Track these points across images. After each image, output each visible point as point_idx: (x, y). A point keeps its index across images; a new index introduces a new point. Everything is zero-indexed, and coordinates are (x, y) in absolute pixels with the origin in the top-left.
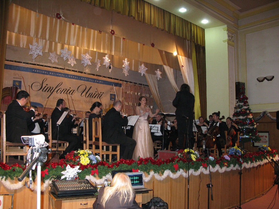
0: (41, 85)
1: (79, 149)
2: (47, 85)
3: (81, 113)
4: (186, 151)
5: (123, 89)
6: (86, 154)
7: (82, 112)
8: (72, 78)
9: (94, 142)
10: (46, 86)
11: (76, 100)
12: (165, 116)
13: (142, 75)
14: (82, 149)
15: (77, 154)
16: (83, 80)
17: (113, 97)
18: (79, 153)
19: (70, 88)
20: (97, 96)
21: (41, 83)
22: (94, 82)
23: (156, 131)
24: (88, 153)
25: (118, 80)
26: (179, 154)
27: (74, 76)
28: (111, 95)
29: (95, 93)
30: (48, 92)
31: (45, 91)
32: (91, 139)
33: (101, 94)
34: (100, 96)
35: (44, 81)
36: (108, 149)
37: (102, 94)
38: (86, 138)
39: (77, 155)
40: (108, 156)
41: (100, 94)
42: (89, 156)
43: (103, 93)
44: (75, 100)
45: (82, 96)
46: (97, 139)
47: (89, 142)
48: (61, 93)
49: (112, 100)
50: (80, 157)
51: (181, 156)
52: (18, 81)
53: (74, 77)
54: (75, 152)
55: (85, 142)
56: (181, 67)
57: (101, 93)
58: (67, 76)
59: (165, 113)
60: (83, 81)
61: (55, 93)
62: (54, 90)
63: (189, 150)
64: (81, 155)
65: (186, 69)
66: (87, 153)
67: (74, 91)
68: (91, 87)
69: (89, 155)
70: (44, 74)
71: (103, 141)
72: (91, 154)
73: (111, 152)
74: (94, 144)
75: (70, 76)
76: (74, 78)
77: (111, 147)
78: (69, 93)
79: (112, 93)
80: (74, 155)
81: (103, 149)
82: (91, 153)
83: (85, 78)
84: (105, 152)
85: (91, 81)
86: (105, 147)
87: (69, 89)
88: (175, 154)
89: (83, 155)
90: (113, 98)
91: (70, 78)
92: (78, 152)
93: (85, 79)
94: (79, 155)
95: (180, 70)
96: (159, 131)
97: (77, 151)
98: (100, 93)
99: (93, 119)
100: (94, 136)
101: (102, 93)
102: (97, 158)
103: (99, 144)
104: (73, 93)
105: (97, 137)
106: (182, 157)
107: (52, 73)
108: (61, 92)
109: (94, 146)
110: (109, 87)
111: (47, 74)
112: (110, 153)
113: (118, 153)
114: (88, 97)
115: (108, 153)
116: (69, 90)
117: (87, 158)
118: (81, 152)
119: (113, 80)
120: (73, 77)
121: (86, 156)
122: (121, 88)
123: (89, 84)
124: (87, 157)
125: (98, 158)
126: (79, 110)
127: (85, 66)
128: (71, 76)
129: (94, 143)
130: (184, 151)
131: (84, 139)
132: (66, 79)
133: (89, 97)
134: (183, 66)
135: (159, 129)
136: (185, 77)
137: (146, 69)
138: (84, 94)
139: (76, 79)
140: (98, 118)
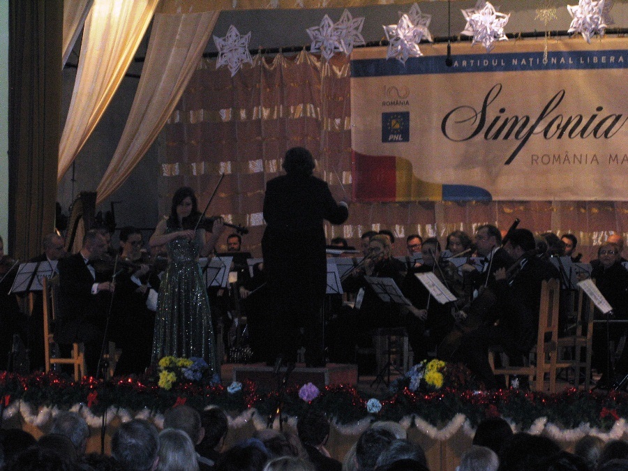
0: (479, 116)
2: (502, 111)
8: (607, 65)
10: (497, 119)
11: (625, 159)
19: (599, 109)
21: (479, 109)
27: (617, 52)
30: (506, 137)
31: (496, 136)
35: (490, 99)
44: (621, 158)
48: (560, 136)
52: (397, 114)
58: (585, 60)
61: (537, 138)
62: (533, 128)
67: (618, 118)
70: (490, 69)
75: (595, 60)
76: (617, 65)
78: (596, 131)
87: (596, 112)
91: (597, 65)
104: (613, 130)
107: (520, 61)
108: (559, 131)
111: (499, 68)
116: (595, 116)
120: (608, 59)
128: (599, 59)
132: (581, 73)
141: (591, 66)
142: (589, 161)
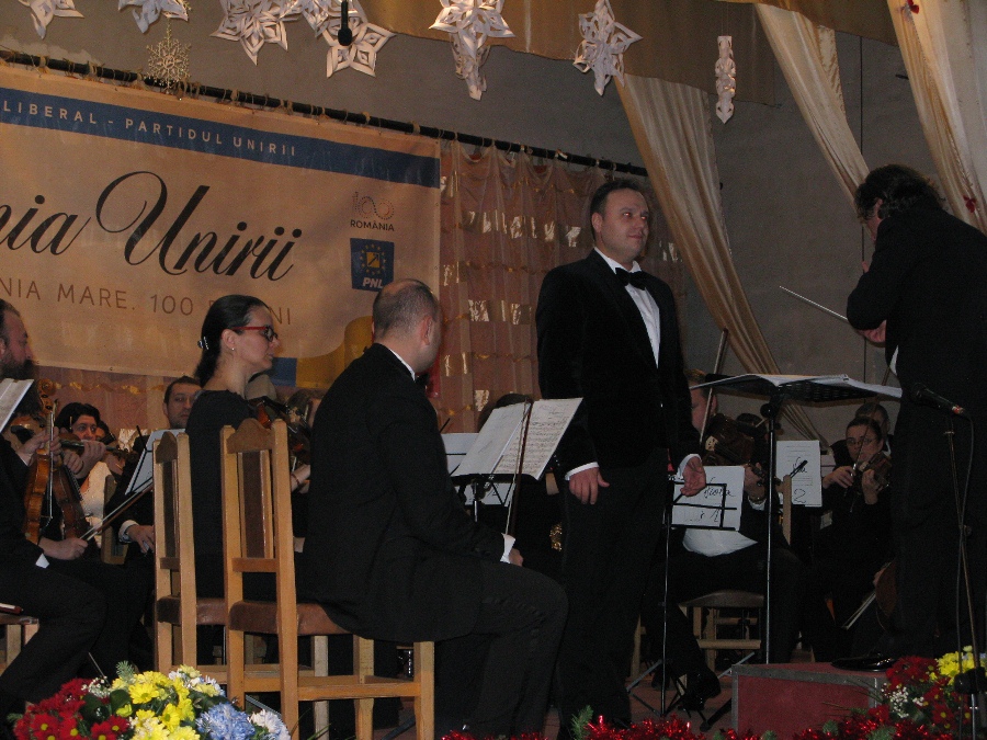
1: (123, 666)
3: (134, 390)
4: (949, 665)
5: (445, 201)
6: (175, 699)
7: (140, 380)
8: (52, 124)
9: (236, 607)
11: (87, 295)
12: (776, 400)
13: (600, 91)
14: (146, 662)
15: (108, 700)
16: (142, 138)
17: (376, 264)
18: (123, 697)
19: (40, 200)
20: (251, 260)
22: (226, 150)
23: (711, 518)
24: (193, 695)
25: (406, 128)
26: (900, 696)
27: (72, 104)
28: (358, 246)
29: (234, 239)
32: (210, 583)
33: (282, 241)
34: (272, 255)
36: (342, 662)
37: (289, 245)
38: (178, 580)
39: (104, 711)
40: (343, 712)
41: (273, 243)
42: (198, 713)
43: (297, 233)
44: (79, 292)
45: (134, 257)
46: (261, 587)
47: (200, 611)
49: (368, 288)
50: (133, 722)
51: (909, 707)
53: (63, 113)
54: (94, 688)
55: (171, 610)
56: (897, 19)
57: (280, 231)
58: (13, 106)
59: (777, 380)
60: (137, 146)
63: (977, 661)
64: (140, 713)
65: (938, 29)
66: (183, 694)
67: (71, 219)
68: (203, 190)
69: (202, 704)
71: (302, 599)
72: (217, 700)
73: (369, 680)
74: (235, 626)
75: (33, 109)
76: (67, 125)
77: (365, 649)
79: (363, 234)
80: (82, 710)
81: (305, 658)
82: (214, 689)
83: (150, 117)
84: (321, 687)
85: (200, 146)
86: (320, 646)
87: (35, 205)
88: (863, 693)
89: (156, 707)
90: (372, 273)
91: (36, 121)
92: (118, 684)
93: (150, 127)
94: (124, 711)
95: (890, 39)
96: (734, 518)
97: (109, 683)
98: (270, 235)
99: (227, 432)
100: (238, 563)
101: (287, 237)
102: (259, 728)
103: (273, 619)
104: (65, 241)
105: (258, 566)
106: (919, 715)
109: (235, 641)
110: (342, 186)
112: (364, 688)
113: (422, 688)
114: (179, 266)
115: (342, 688)
116: (32, 212)
117: (189, 731)
118: (142, 686)
119: (373, 131)
120: (56, 112)
121: (175, 718)
122: (436, 193)
123: (183, 169)
124: (183, 724)
125: (271, 727)
126: (117, 369)
127: (143, 26)
128: (41, 109)
129: (239, 618)
130: (937, 673)
131: (163, 589)
133: (189, 264)
134: (915, 9)
135: (735, 500)
136: (932, 91)
137: (628, 42)
138: (150, 242)
139: (84, 128)
140: (268, 426)
141: (25, 120)
142: (25, 292)
